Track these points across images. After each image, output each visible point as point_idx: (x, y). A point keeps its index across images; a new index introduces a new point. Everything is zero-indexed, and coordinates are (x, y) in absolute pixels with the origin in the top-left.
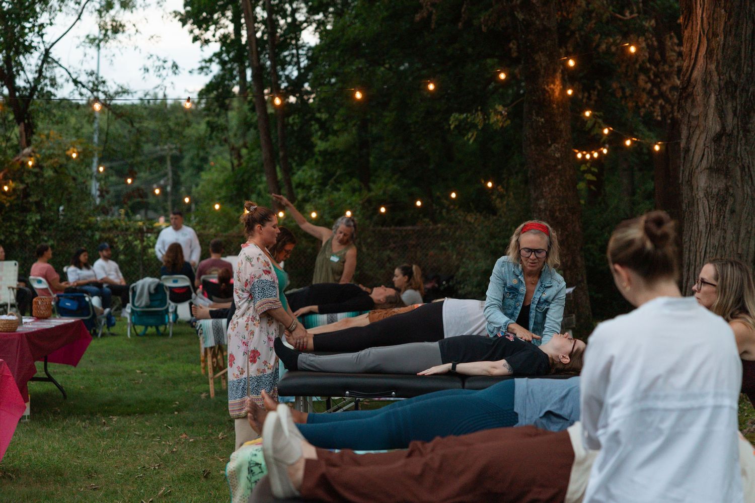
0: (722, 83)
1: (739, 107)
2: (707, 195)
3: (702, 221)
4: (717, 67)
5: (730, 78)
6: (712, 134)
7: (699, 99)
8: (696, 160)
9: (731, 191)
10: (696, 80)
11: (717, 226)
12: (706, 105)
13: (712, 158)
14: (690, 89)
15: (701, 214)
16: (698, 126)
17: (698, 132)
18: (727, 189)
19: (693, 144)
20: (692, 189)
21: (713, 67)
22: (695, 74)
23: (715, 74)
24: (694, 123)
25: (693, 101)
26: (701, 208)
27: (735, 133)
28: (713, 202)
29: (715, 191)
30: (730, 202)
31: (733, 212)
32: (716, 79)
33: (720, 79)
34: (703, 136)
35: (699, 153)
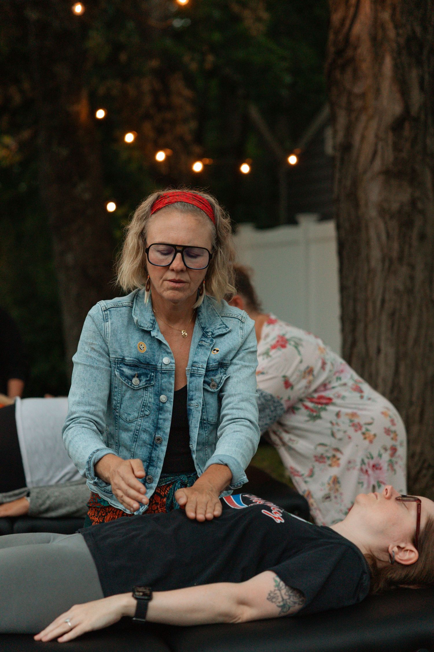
0: (402, 41)
1: (427, 77)
2: (383, 212)
3: (376, 254)
4: (393, 16)
5: (414, 32)
6: (388, 119)
7: (366, 66)
8: (364, 159)
9: (420, 205)
10: (358, 38)
11: (400, 259)
12: (377, 76)
13: (390, 155)
14: (349, 53)
15: (374, 242)
16: (364, 109)
17: (364, 118)
18: (413, 202)
19: (357, 138)
20: (357, 205)
21: (386, 16)
22: (357, 29)
23: (390, 26)
24: (358, 104)
25: (355, 71)
26: (372, 233)
27: (423, 117)
28: (394, 224)
29: (395, 206)
30: (418, 222)
31: (422, 237)
32: (392, 33)
33: (398, 35)
34: (374, 124)
35: (367, 150)
